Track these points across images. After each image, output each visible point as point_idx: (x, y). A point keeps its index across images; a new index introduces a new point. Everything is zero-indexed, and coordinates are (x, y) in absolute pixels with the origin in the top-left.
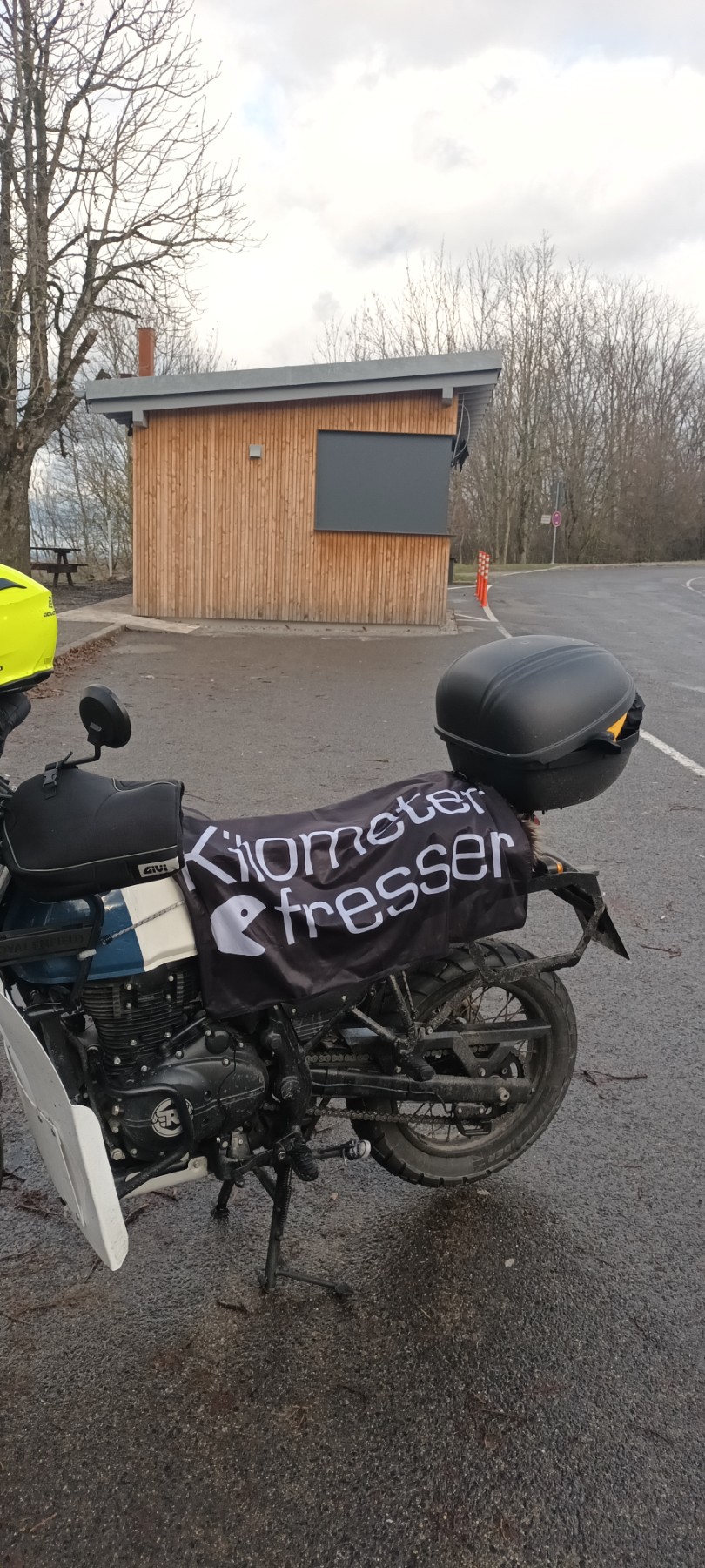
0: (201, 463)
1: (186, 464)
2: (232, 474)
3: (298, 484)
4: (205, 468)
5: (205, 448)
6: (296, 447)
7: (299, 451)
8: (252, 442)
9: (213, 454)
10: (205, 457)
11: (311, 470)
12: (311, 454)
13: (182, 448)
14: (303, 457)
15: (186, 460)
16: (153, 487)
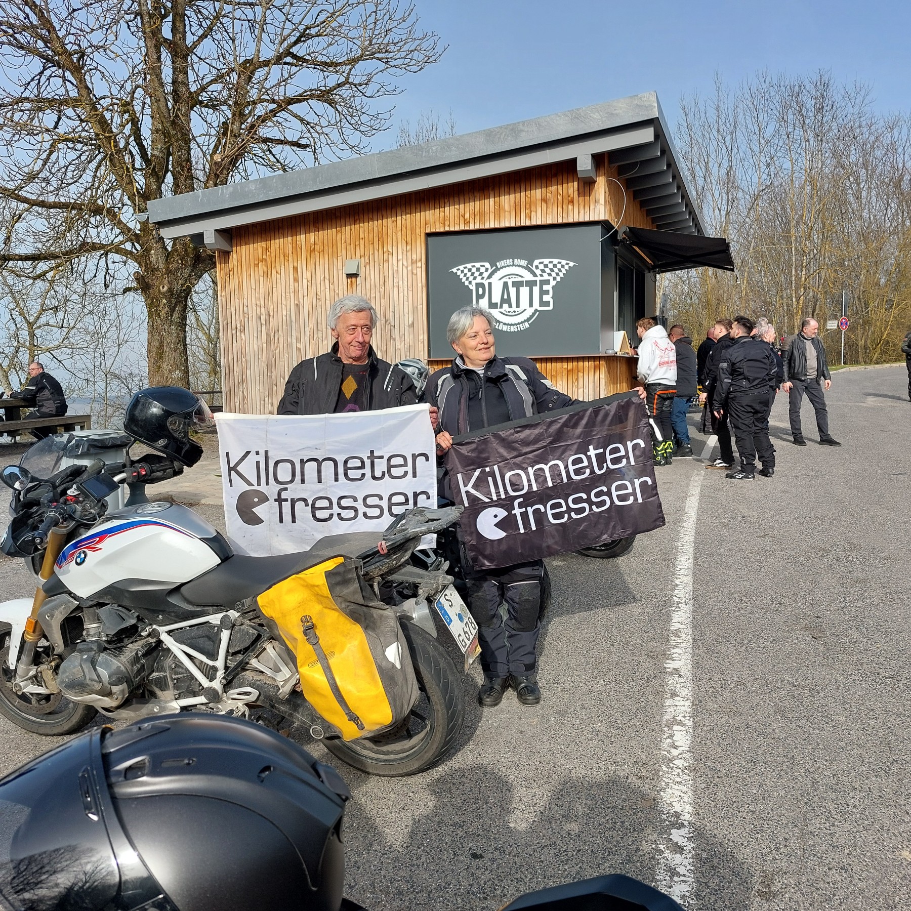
0: (292, 287)
1: (275, 289)
2: (328, 298)
3: (406, 303)
4: (296, 292)
5: (296, 269)
6: (400, 257)
7: (405, 263)
8: (349, 257)
9: (305, 276)
10: (296, 280)
11: (420, 285)
12: (419, 264)
13: (269, 271)
14: (409, 268)
15: (274, 286)
16: (241, 321)
